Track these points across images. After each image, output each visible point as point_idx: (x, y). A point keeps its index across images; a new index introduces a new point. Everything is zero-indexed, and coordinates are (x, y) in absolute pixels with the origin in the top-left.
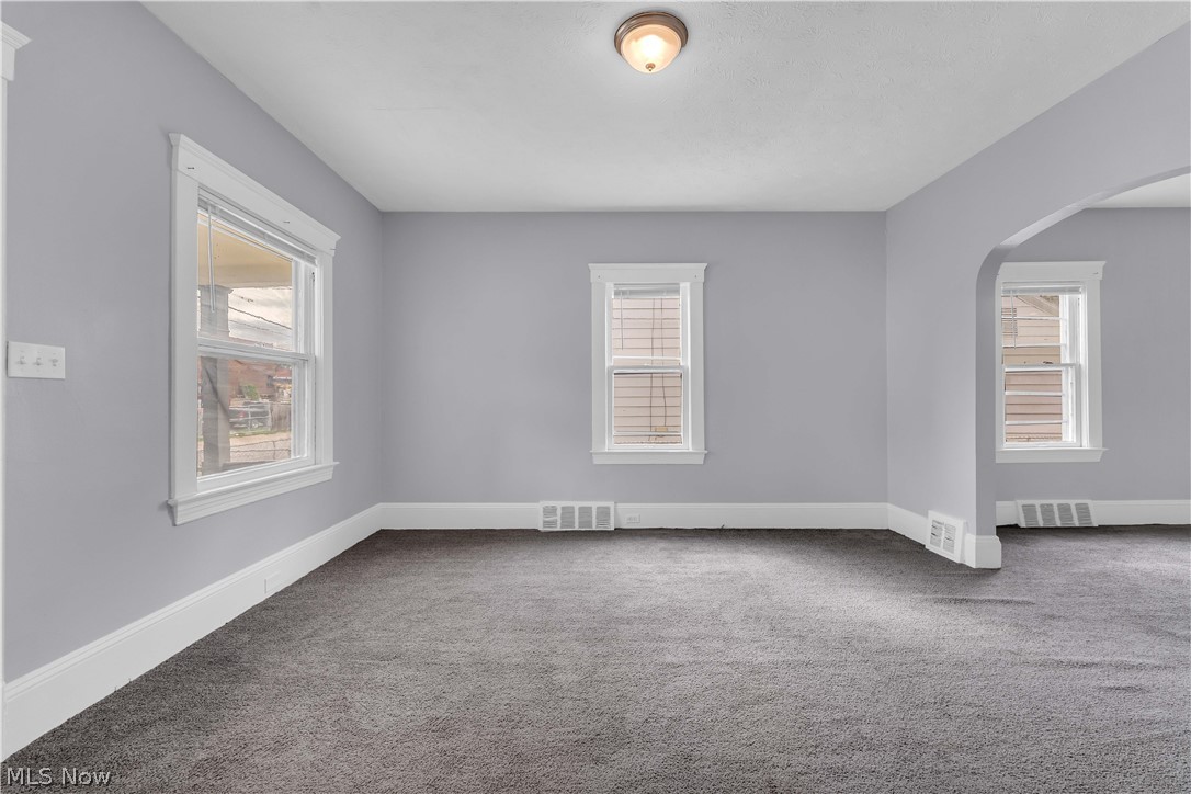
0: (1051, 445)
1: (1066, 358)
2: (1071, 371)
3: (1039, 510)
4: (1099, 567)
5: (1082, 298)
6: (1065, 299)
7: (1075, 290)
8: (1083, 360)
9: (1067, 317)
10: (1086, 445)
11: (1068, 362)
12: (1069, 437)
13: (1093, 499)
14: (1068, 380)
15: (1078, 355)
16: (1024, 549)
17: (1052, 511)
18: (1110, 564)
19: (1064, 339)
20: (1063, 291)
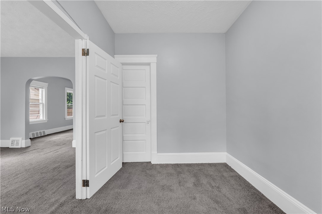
0: (38, 119)
1: (40, 102)
2: (42, 104)
3: (35, 134)
4: (49, 140)
5: (44, 90)
6: (40, 90)
7: (43, 88)
8: (44, 102)
9: (41, 93)
10: (44, 119)
11: (41, 102)
12: (41, 118)
13: (46, 130)
14: (41, 106)
15: (43, 101)
16: (34, 142)
17: (38, 133)
18: (50, 140)
19: (40, 98)
20: (40, 88)
